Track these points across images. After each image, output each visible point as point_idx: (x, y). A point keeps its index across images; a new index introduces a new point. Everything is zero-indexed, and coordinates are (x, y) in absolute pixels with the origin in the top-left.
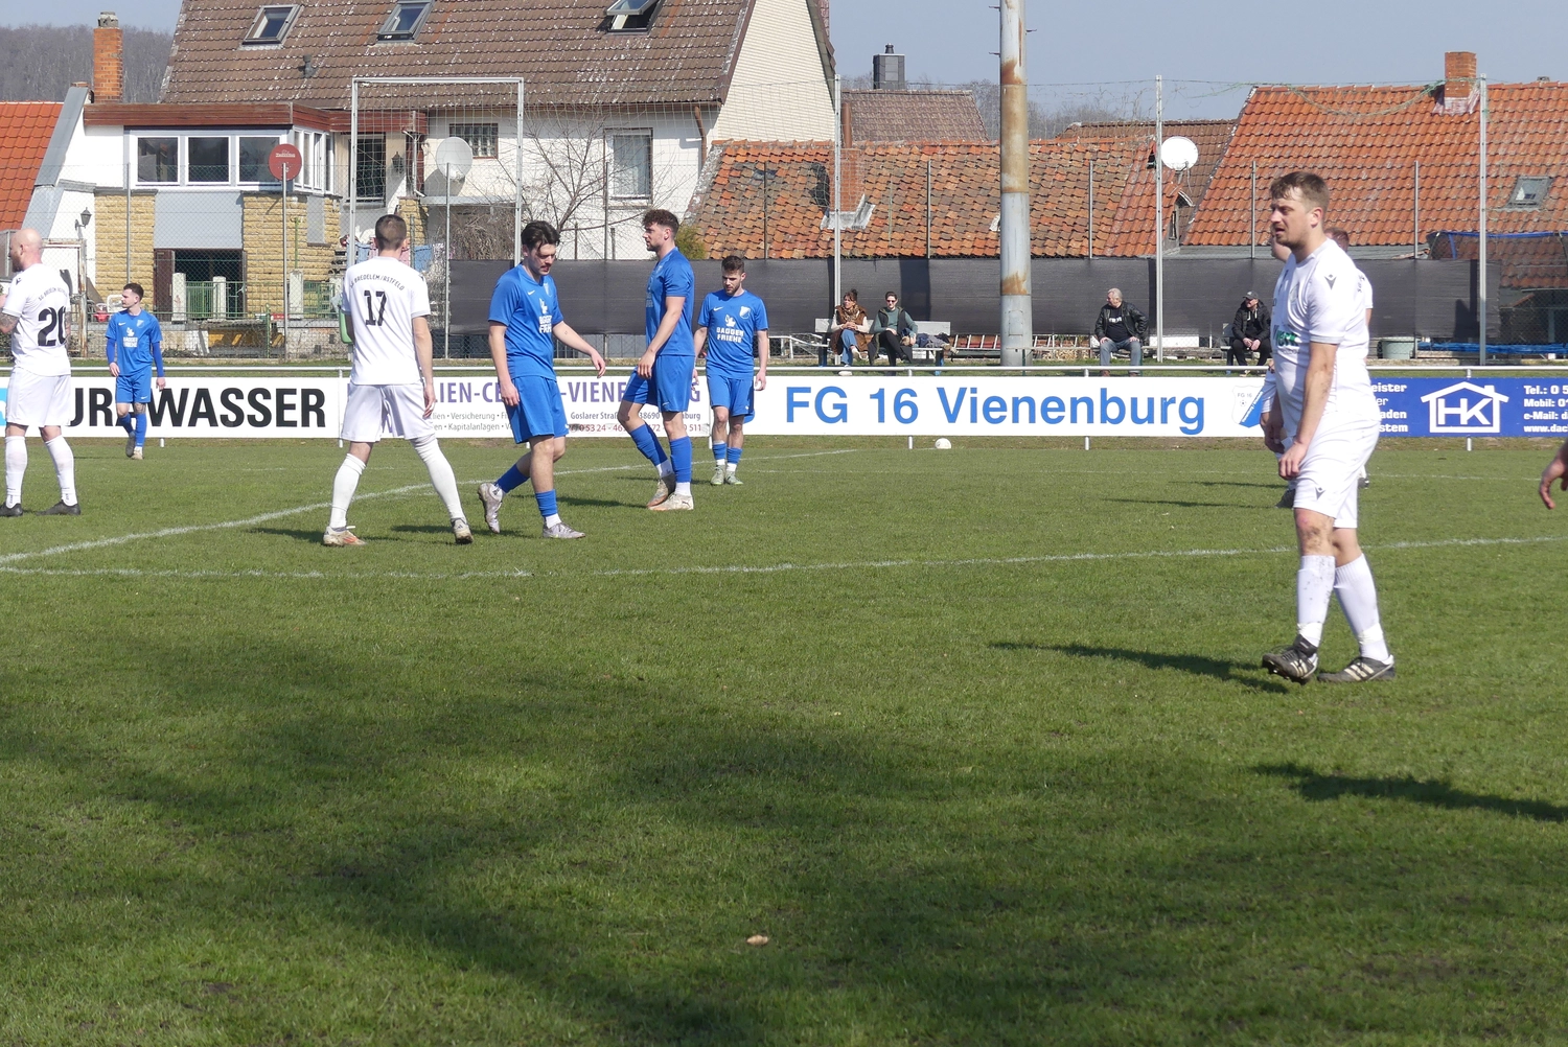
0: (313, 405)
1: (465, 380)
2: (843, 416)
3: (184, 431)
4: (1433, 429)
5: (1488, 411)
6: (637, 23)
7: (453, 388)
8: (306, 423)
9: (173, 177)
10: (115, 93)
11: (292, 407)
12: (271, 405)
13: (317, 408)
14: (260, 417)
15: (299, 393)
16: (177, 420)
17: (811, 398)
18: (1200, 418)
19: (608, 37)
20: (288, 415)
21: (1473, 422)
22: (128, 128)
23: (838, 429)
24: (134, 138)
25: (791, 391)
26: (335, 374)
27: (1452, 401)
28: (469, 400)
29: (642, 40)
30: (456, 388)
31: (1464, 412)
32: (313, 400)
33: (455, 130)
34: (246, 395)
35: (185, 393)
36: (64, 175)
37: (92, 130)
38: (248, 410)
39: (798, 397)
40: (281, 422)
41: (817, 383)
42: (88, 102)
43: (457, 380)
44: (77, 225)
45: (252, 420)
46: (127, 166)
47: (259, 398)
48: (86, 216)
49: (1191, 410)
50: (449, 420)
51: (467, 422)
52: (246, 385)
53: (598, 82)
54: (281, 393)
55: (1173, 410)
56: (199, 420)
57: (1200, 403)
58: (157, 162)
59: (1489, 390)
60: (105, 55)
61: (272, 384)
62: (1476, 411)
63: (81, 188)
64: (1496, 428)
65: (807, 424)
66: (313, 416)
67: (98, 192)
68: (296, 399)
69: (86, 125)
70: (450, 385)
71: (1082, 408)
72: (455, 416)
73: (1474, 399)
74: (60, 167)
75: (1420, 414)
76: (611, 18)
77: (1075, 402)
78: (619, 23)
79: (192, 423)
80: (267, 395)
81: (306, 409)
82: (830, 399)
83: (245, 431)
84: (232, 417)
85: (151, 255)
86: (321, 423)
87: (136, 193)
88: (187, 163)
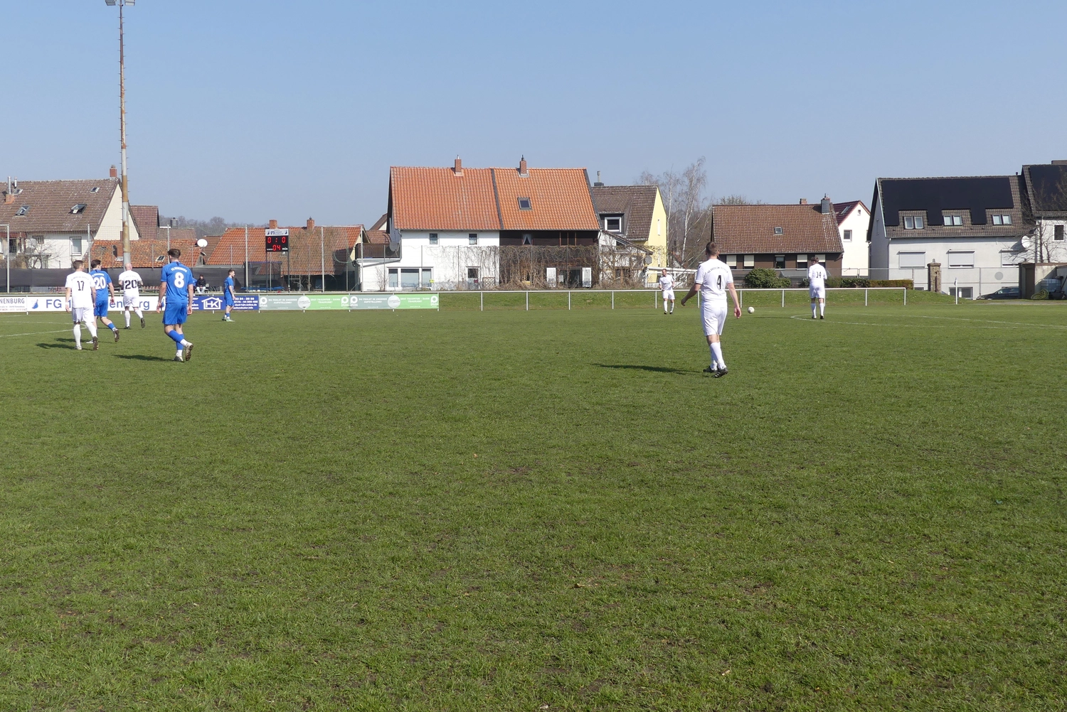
2: (60, 306)
4: (205, 308)
5: (217, 304)
6: (80, 211)
17: (52, 302)
18: (148, 306)
19: (72, 216)
21: (214, 306)
23: (59, 310)
25: (47, 300)
27: (209, 302)
29: (80, 216)
31: (212, 304)
33: (33, 237)
39: (49, 302)
41: (54, 299)
49: (146, 304)
53: (68, 226)
55: (142, 304)
57: (148, 303)
59: (218, 299)
62: (215, 304)
64: (220, 308)
65: (51, 308)
71: (120, 304)
73: (214, 301)
75: (201, 305)
76: (73, 210)
77: (118, 303)
78: (75, 211)
82: (57, 303)
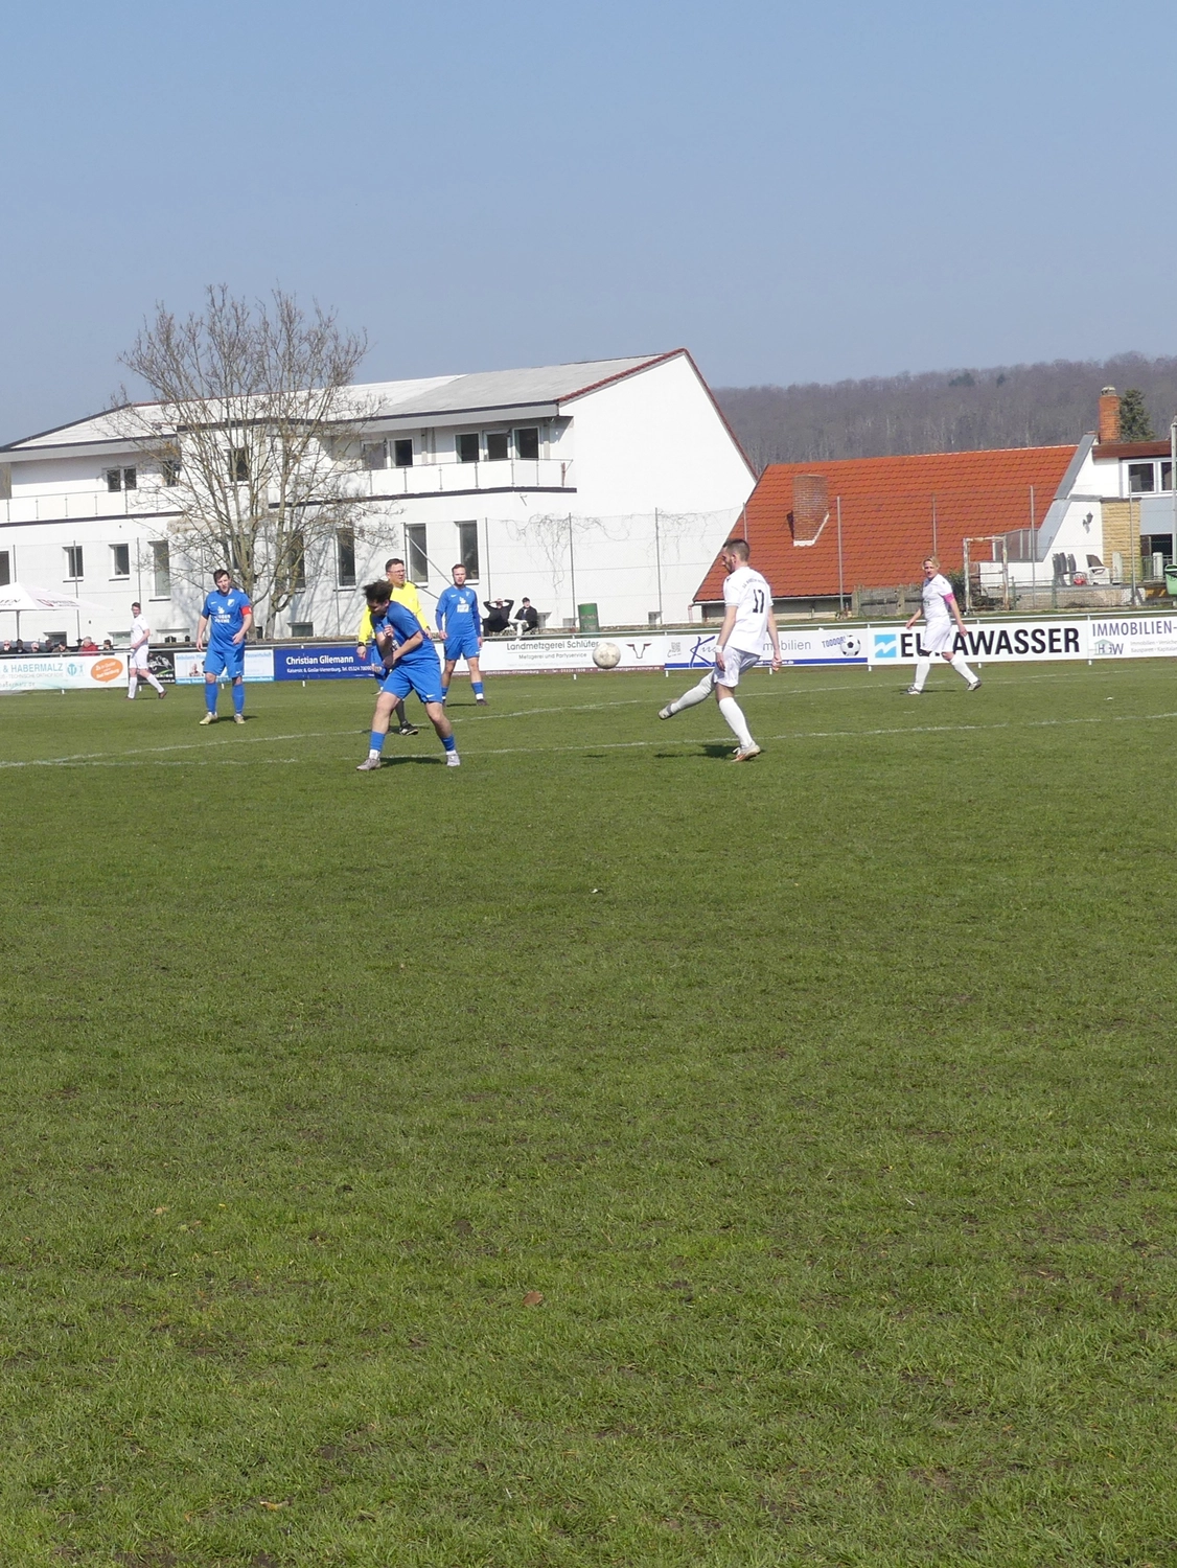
0: (1072, 638)
1: (1167, 619)
3: (993, 658)
7: (1160, 625)
8: (1067, 650)
9: (1151, 489)
10: (1113, 437)
11: (1058, 640)
12: (1046, 639)
13: (1074, 640)
14: (1039, 647)
15: (1063, 632)
16: (988, 650)
20: (1056, 645)
22: (1121, 459)
24: (1126, 465)
26: (1085, 618)
28: (1170, 631)
30: (1162, 625)
32: (1071, 635)
34: (1030, 633)
35: (992, 633)
36: (1074, 492)
37: (1099, 461)
38: (1031, 643)
40: (1052, 650)
42: (1096, 443)
43: (1162, 619)
44: (1084, 522)
45: (1034, 648)
46: (1121, 483)
47: (1038, 635)
48: (1090, 517)
50: (1158, 645)
51: (1169, 646)
52: (1030, 627)
54: (1051, 631)
56: (1001, 650)
58: (1142, 478)
60: (1106, 413)
61: (1046, 626)
63: (1091, 499)
66: (1072, 645)
67: (1103, 501)
68: (1060, 635)
69: (1095, 459)
70: (1158, 622)
72: (1161, 642)
74: (1071, 488)
79: (997, 652)
80: (1043, 633)
81: (1068, 640)
83: (1030, 656)
84: (1022, 648)
85: (1139, 539)
86: (1077, 650)
87: (1127, 500)
88: (1160, 479)
